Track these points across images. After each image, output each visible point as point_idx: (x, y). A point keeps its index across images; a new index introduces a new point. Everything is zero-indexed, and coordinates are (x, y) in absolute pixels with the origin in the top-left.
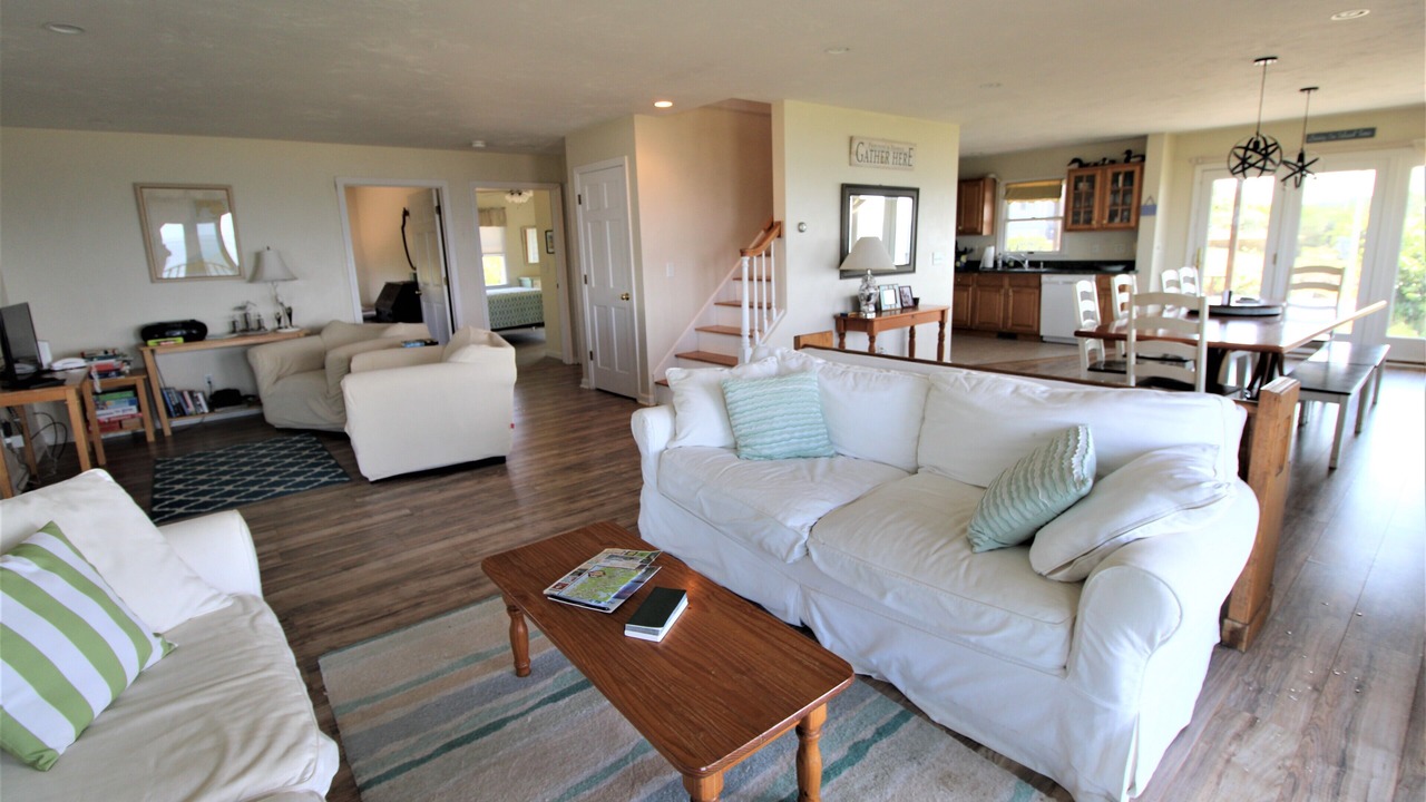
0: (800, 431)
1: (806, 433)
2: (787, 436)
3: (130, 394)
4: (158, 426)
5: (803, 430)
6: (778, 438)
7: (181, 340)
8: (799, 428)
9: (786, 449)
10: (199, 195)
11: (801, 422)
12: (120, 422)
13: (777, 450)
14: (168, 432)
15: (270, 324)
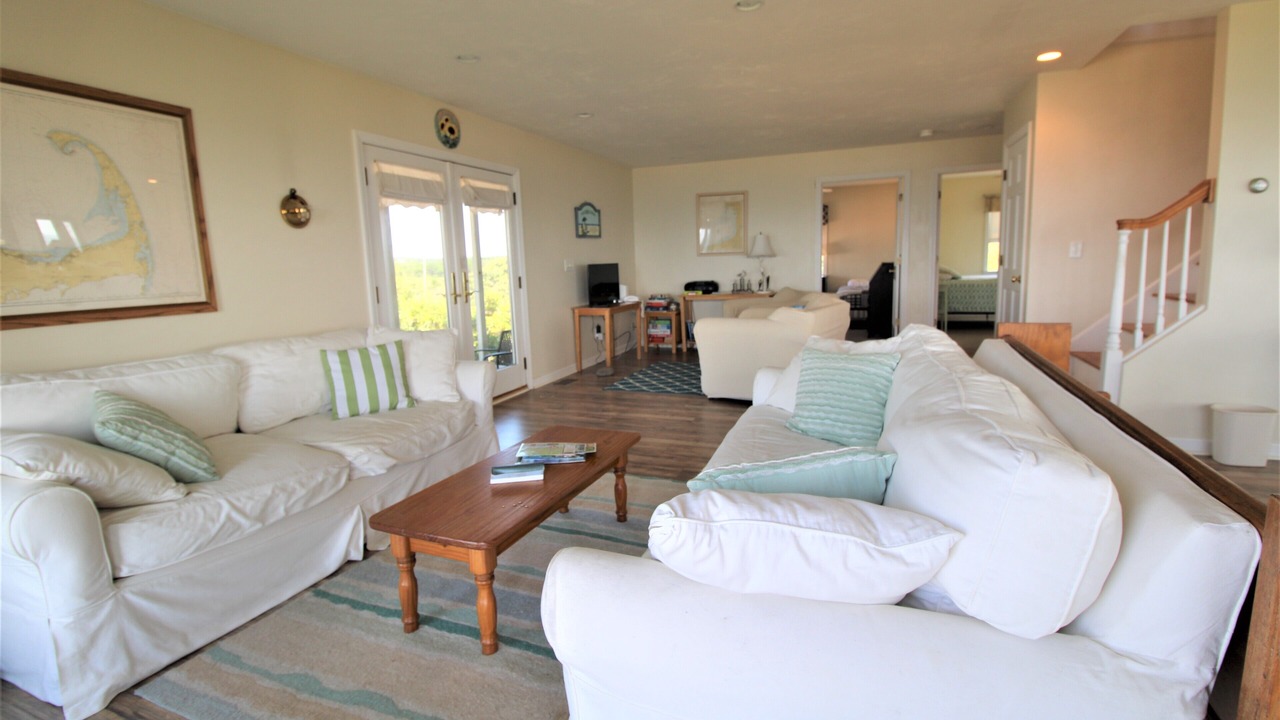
0: (837, 413)
1: (842, 417)
2: (822, 414)
3: (668, 322)
4: (679, 346)
5: (840, 414)
6: (814, 414)
7: (700, 293)
8: (837, 410)
9: (819, 428)
10: (728, 199)
11: (844, 404)
12: (663, 338)
13: (812, 426)
14: (685, 350)
15: (755, 287)
